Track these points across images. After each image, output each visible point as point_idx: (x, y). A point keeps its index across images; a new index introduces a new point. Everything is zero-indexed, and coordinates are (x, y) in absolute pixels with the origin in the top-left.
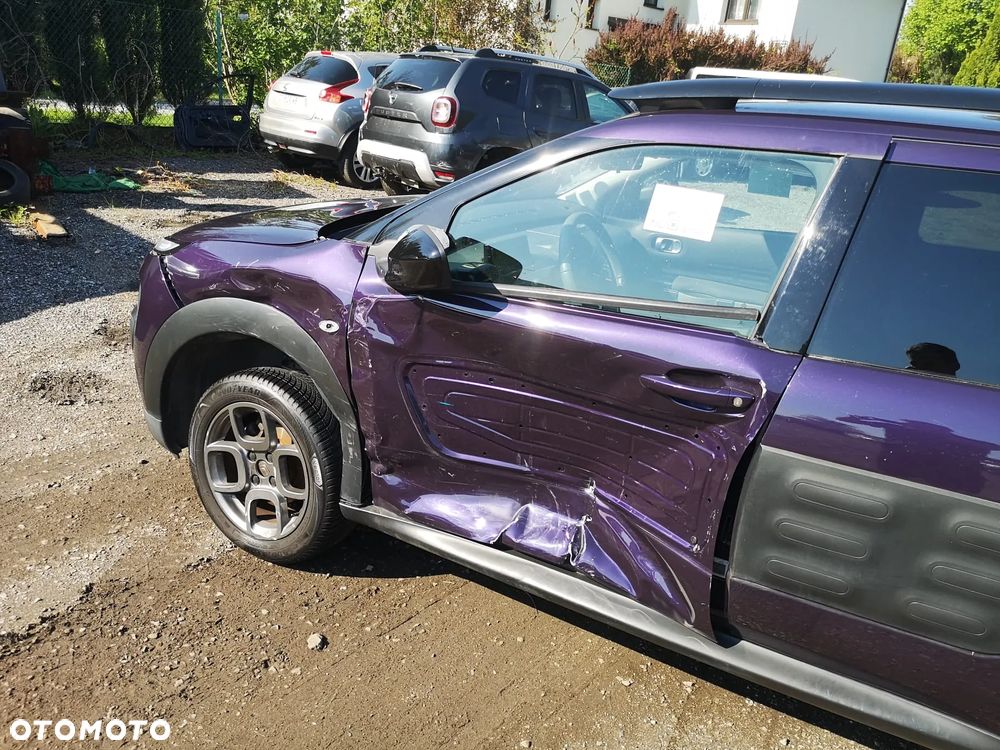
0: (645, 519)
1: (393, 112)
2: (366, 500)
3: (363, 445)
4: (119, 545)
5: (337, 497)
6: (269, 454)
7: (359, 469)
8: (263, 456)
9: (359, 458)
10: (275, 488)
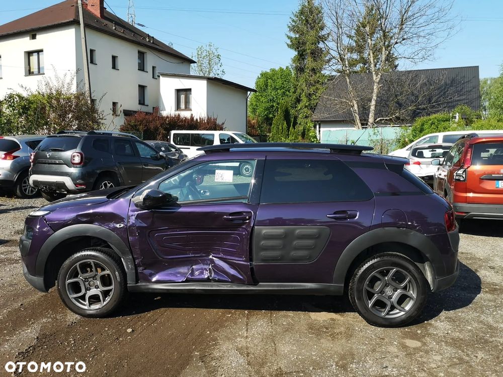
0: (229, 257)
1: (50, 161)
2: (137, 282)
3: (135, 262)
5: (126, 283)
6: (94, 277)
7: (134, 271)
8: (92, 279)
9: (134, 268)
10: (98, 289)
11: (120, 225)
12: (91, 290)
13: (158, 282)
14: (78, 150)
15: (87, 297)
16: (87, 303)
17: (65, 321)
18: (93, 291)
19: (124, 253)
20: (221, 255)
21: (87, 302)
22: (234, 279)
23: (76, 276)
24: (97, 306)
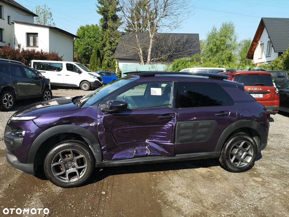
2: (102, 161)
3: (101, 147)
5: (95, 162)
6: (72, 161)
7: (101, 154)
8: (70, 162)
9: (100, 152)
10: (75, 168)
12: (69, 170)
13: (116, 159)
15: (67, 174)
17: (54, 193)
18: (71, 170)
19: (92, 143)
20: (154, 140)
21: (67, 178)
22: (162, 154)
23: (57, 161)
24: (75, 180)
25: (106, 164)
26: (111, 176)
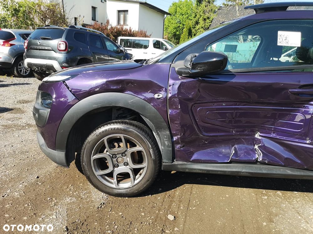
0: (285, 138)
2: (173, 158)
3: (172, 138)
4: (62, 209)
5: (161, 161)
6: (123, 154)
7: (171, 149)
8: (120, 155)
9: (170, 145)
10: (128, 166)
11: (159, 95)
12: (119, 168)
13: (197, 161)
14: (63, 39)
15: (115, 175)
16: (115, 180)
17: (92, 202)
18: (122, 169)
19: (159, 128)
20: (273, 135)
22: (288, 163)
23: (101, 151)
24: (126, 185)
25: (179, 166)
26: (187, 186)
